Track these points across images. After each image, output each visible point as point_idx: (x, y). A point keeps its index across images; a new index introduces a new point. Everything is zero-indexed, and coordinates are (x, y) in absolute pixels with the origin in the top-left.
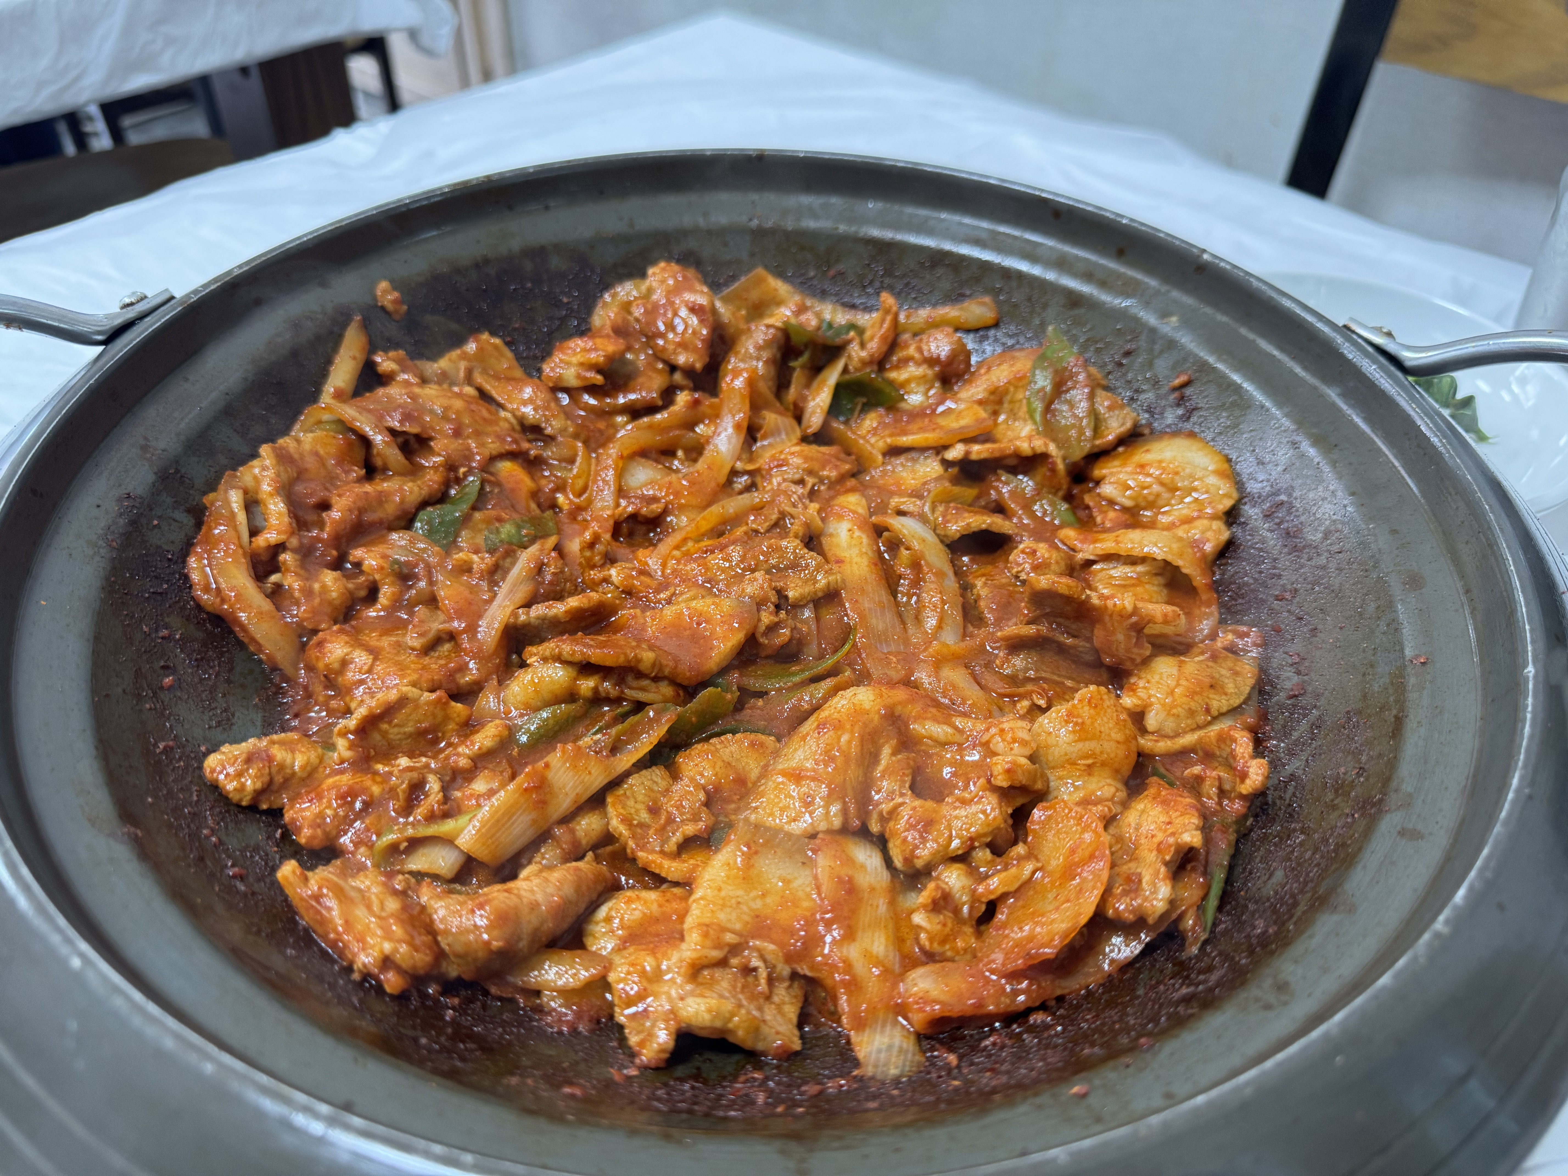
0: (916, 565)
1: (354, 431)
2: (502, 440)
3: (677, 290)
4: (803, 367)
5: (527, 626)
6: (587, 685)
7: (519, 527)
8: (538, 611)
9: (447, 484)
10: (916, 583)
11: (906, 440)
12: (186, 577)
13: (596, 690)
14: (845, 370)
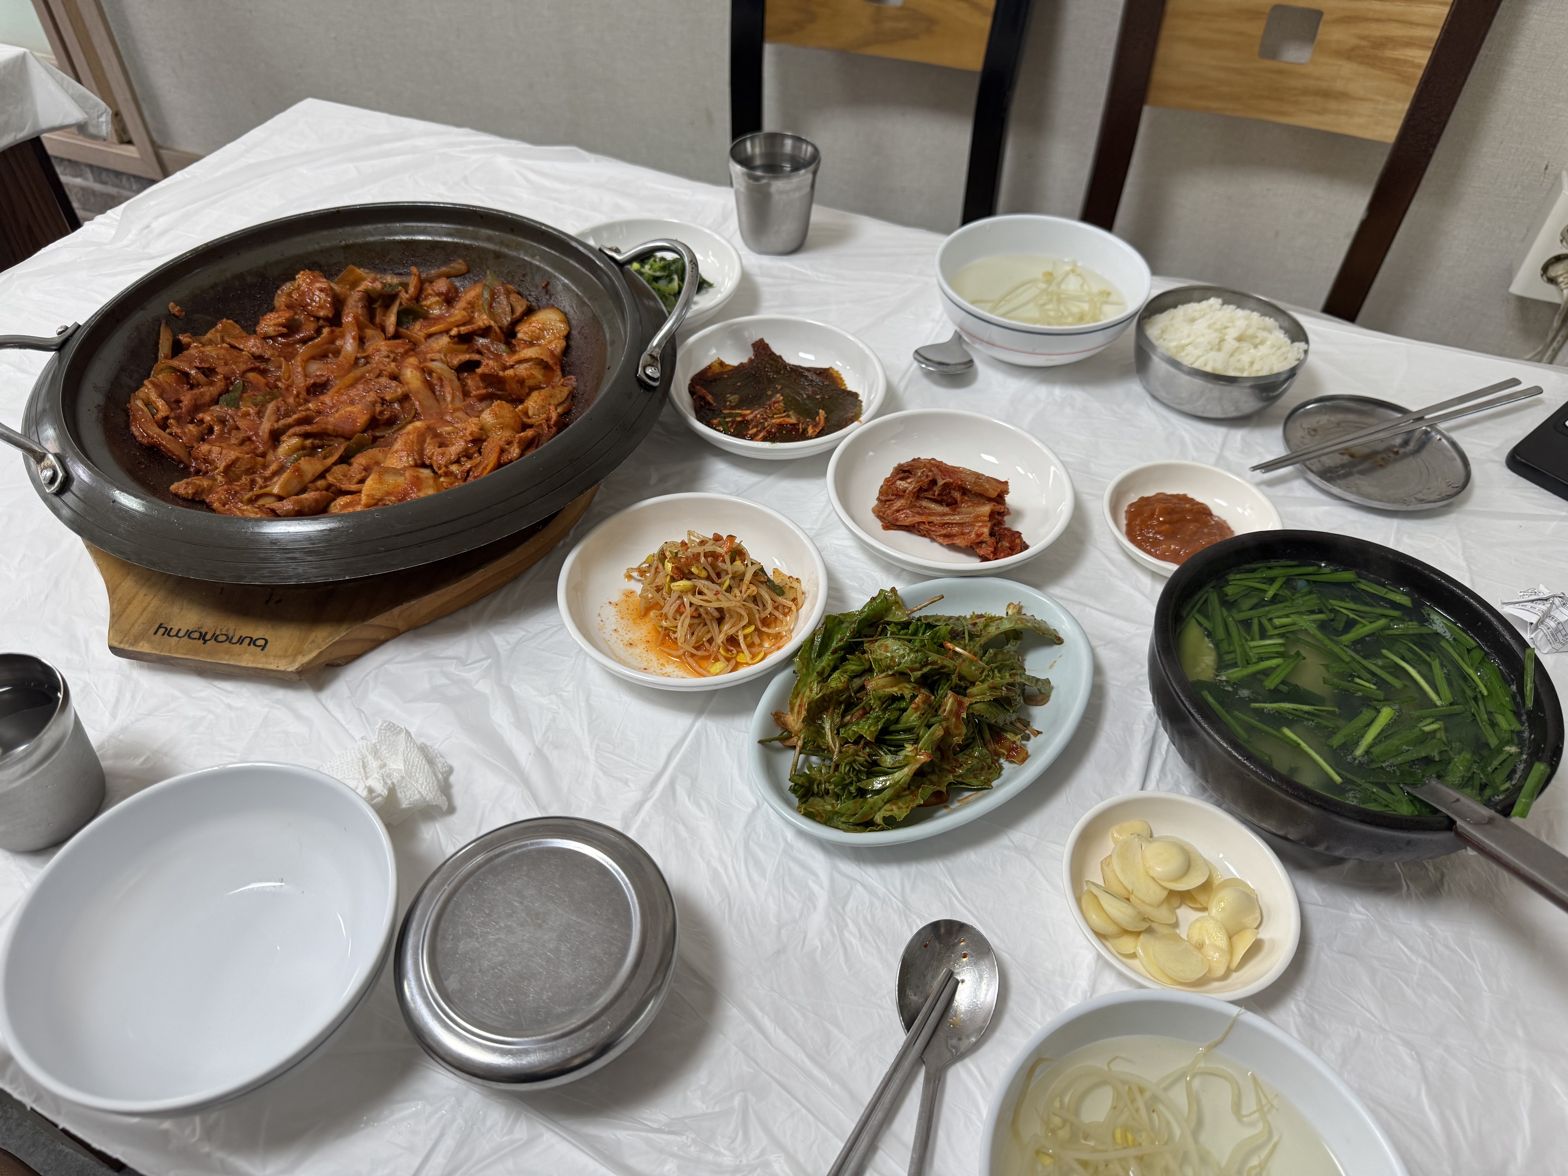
0: (440, 379)
1: (179, 371)
2: (246, 363)
3: (312, 282)
4: (380, 306)
5: (278, 429)
6: (308, 442)
7: (264, 396)
8: (282, 422)
9: (227, 385)
10: (442, 386)
11: (433, 329)
12: (132, 434)
13: (312, 443)
14: (401, 304)
